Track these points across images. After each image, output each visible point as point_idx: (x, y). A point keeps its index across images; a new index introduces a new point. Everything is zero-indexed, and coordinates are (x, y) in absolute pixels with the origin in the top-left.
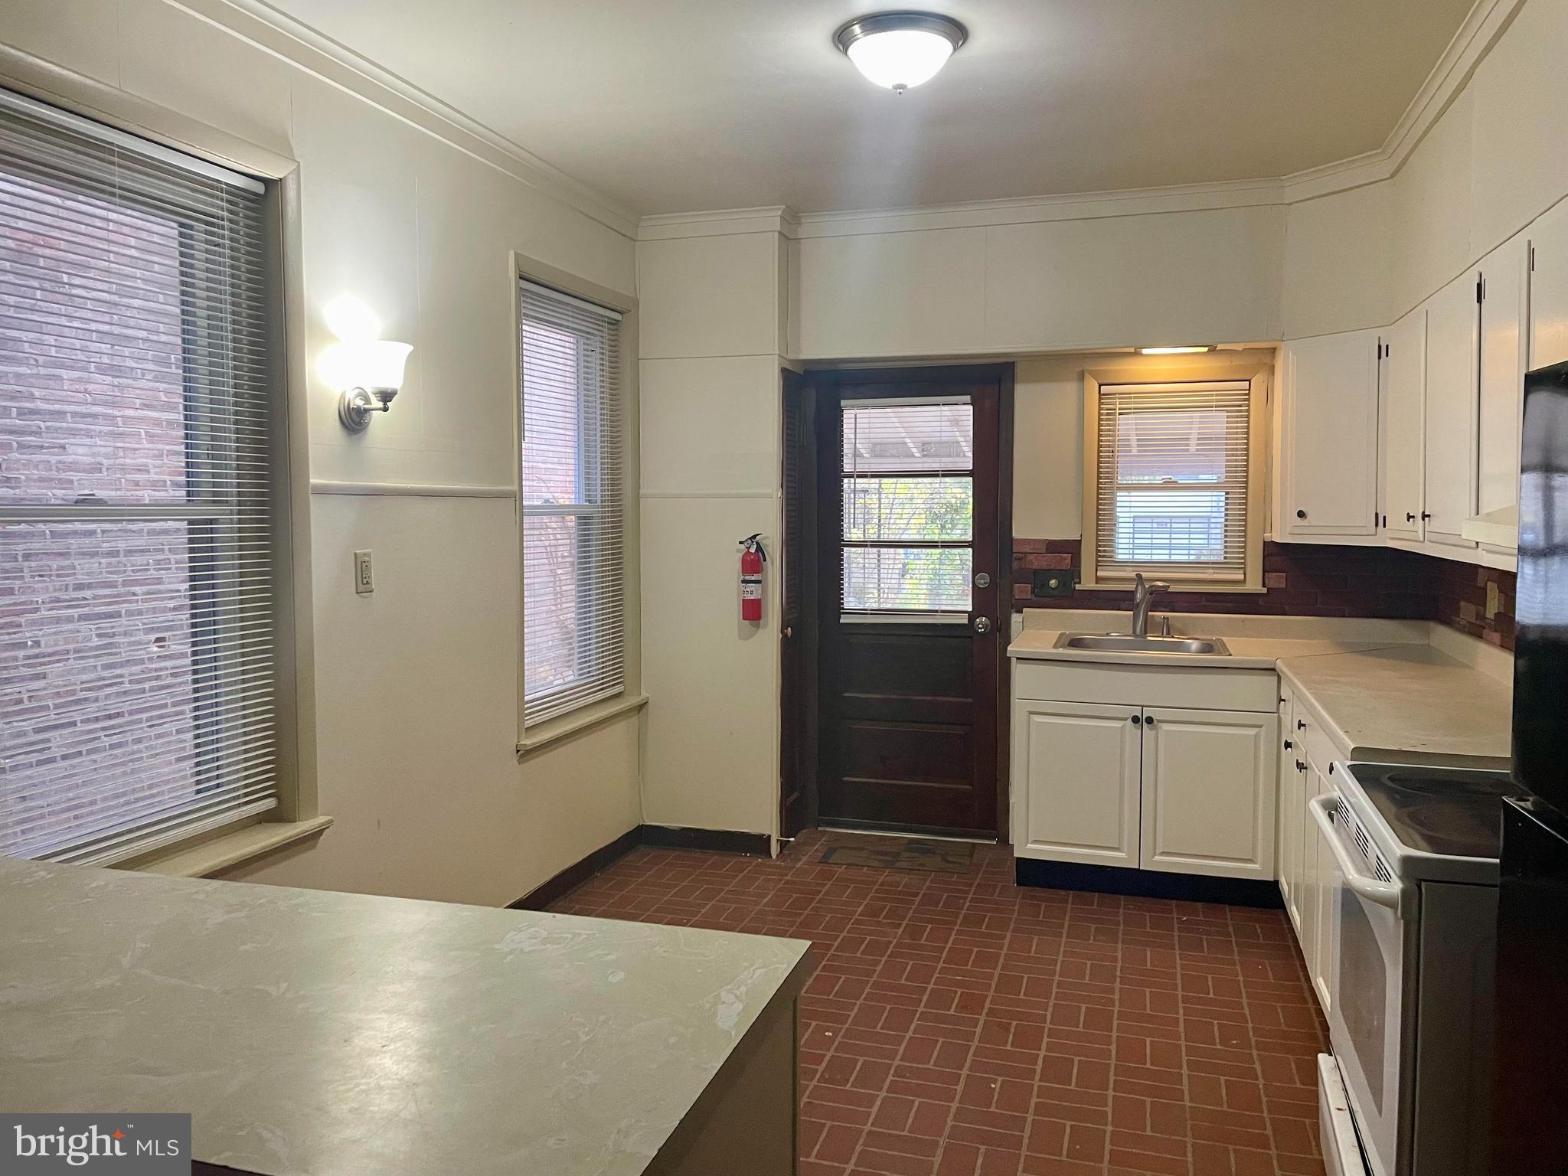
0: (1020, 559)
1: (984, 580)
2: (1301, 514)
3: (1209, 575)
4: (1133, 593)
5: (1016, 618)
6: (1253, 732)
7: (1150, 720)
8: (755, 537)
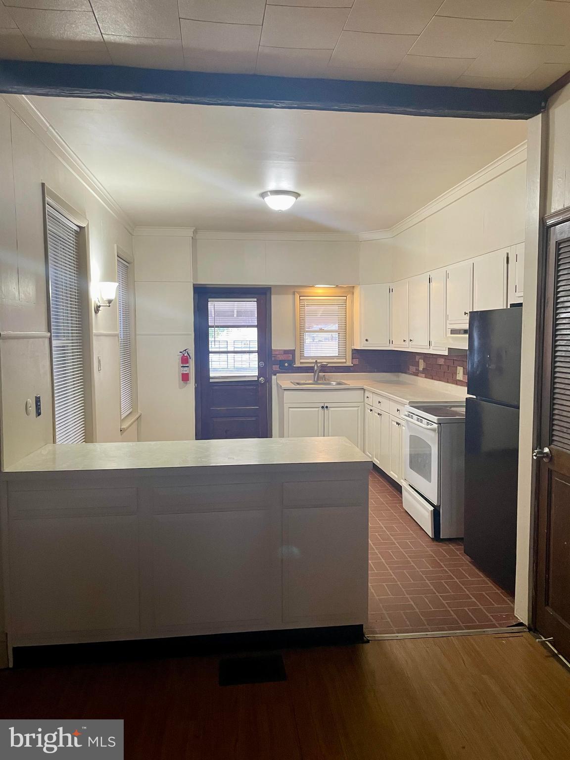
0: (274, 357)
1: (262, 364)
2: (367, 340)
3: (335, 360)
4: (314, 367)
5: (274, 377)
6: (356, 409)
7: (327, 407)
8: (185, 350)
